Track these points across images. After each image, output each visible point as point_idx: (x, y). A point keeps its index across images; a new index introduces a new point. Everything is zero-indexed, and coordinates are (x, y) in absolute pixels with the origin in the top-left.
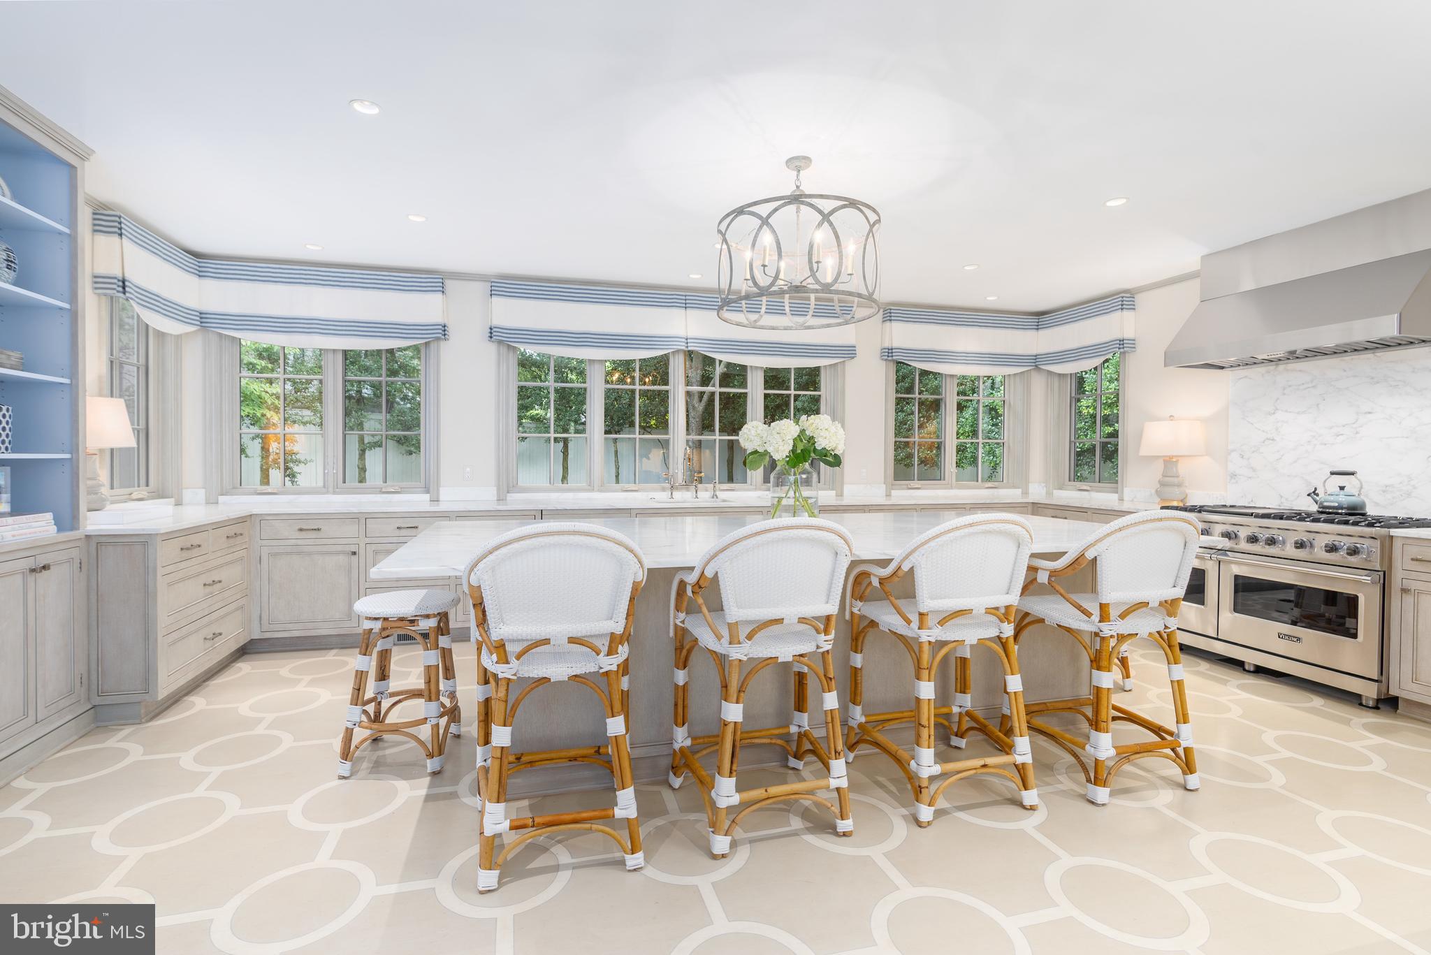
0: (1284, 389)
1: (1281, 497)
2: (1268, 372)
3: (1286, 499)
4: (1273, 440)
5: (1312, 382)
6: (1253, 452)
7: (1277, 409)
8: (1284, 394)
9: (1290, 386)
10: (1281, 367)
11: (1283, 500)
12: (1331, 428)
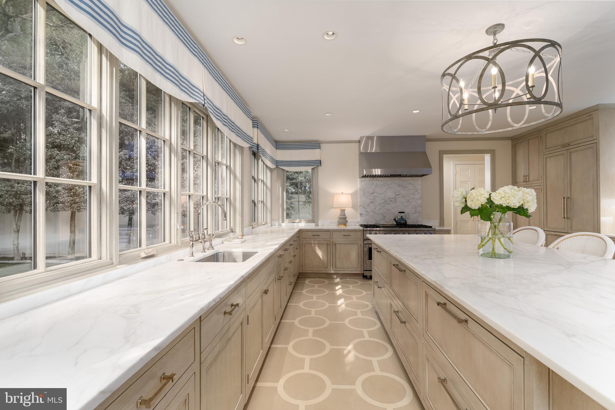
0: (376, 186)
1: (376, 221)
2: (371, 180)
3: (378, 221)
4: (373, 202)
5: (384, 184)
6: (367, 206)
7: (374, 192)
8: (376, 187)
9: (378, 185)
10: (375, 179)
11: (377, 222)
12: (389, 199)
